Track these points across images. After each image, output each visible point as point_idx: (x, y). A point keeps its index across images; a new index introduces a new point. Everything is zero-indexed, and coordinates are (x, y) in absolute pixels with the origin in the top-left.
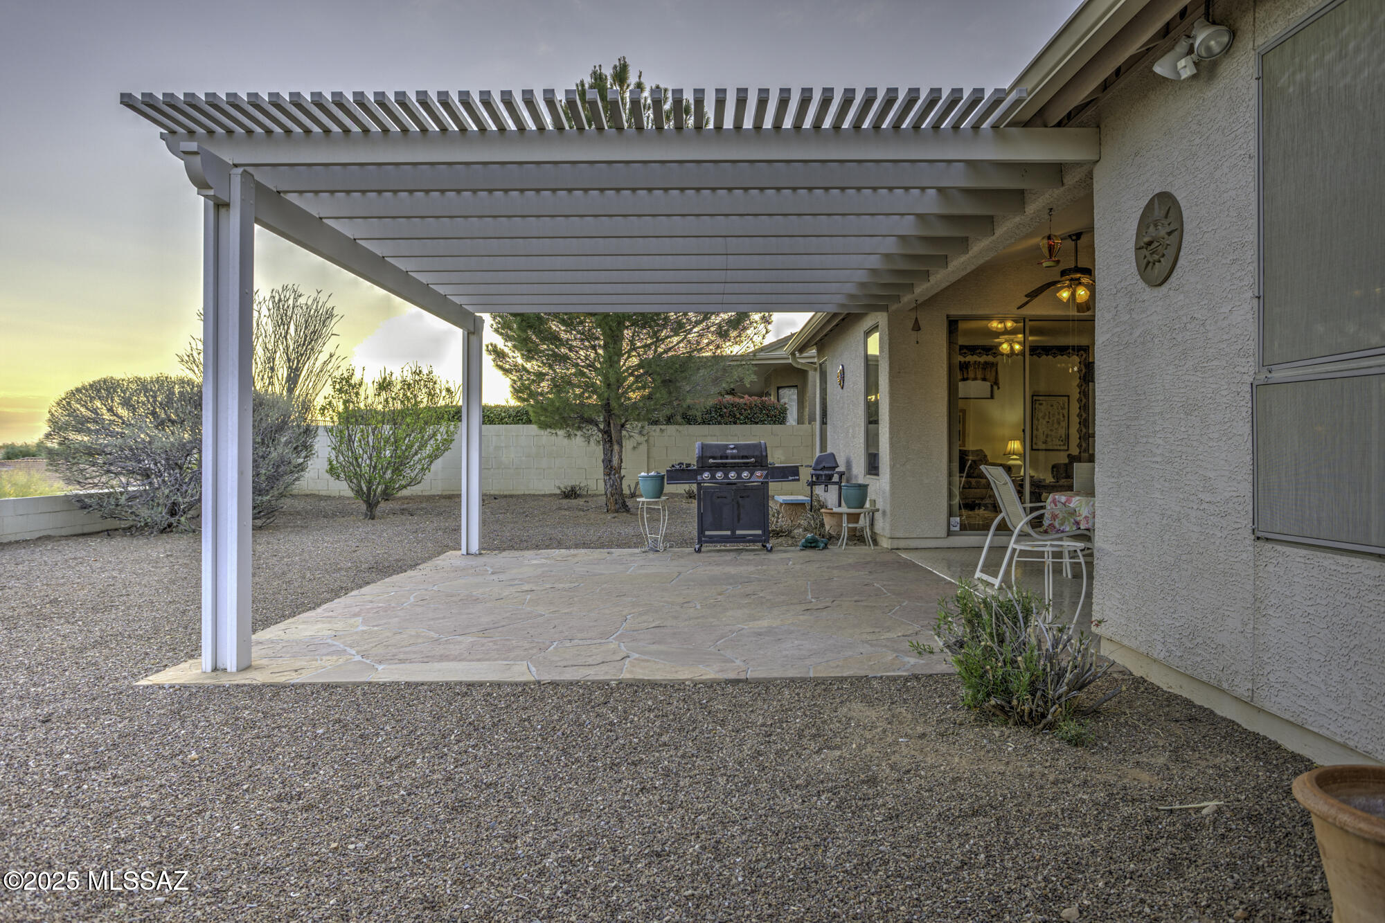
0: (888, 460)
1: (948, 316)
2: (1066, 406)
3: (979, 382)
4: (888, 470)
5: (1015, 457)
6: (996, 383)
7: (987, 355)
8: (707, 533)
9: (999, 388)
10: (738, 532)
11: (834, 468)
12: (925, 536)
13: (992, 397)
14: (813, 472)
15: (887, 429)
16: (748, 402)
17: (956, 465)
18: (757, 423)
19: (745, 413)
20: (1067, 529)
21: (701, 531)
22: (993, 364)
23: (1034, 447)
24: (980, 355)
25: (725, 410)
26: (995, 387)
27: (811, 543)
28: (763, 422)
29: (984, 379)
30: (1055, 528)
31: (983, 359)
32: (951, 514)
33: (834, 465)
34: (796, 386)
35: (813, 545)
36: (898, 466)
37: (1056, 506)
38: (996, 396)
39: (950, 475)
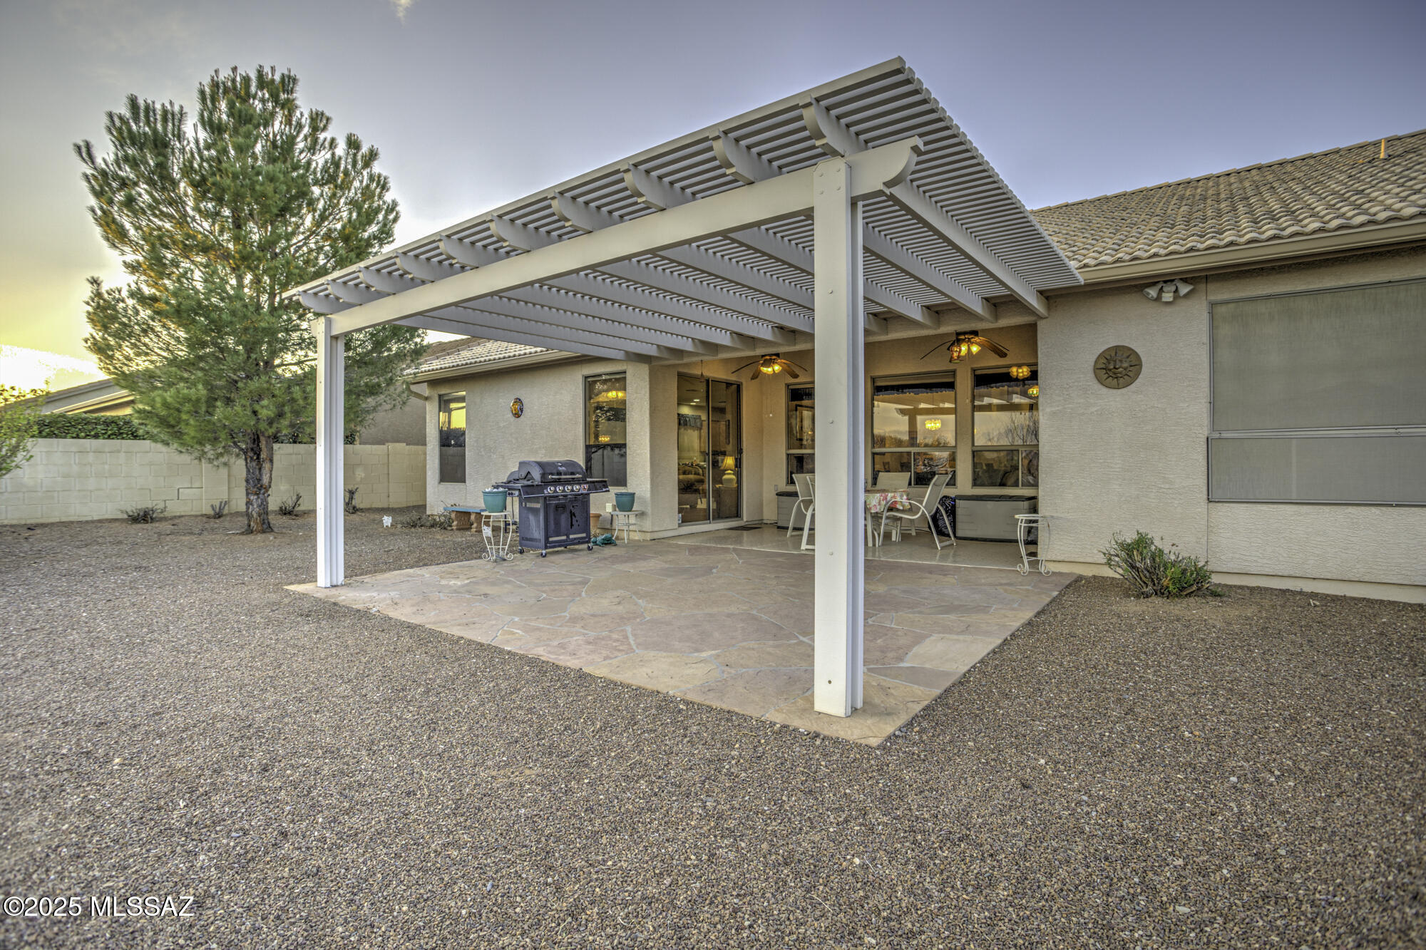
0: (648, 474)
1: (678, 372)
4: (648, 482)
5: (729, 472)
8: (551, 539)
10: (571, 537)
12: (668, 529)
15: (647, 451)
21: (547, 538)
36: (654, 478)
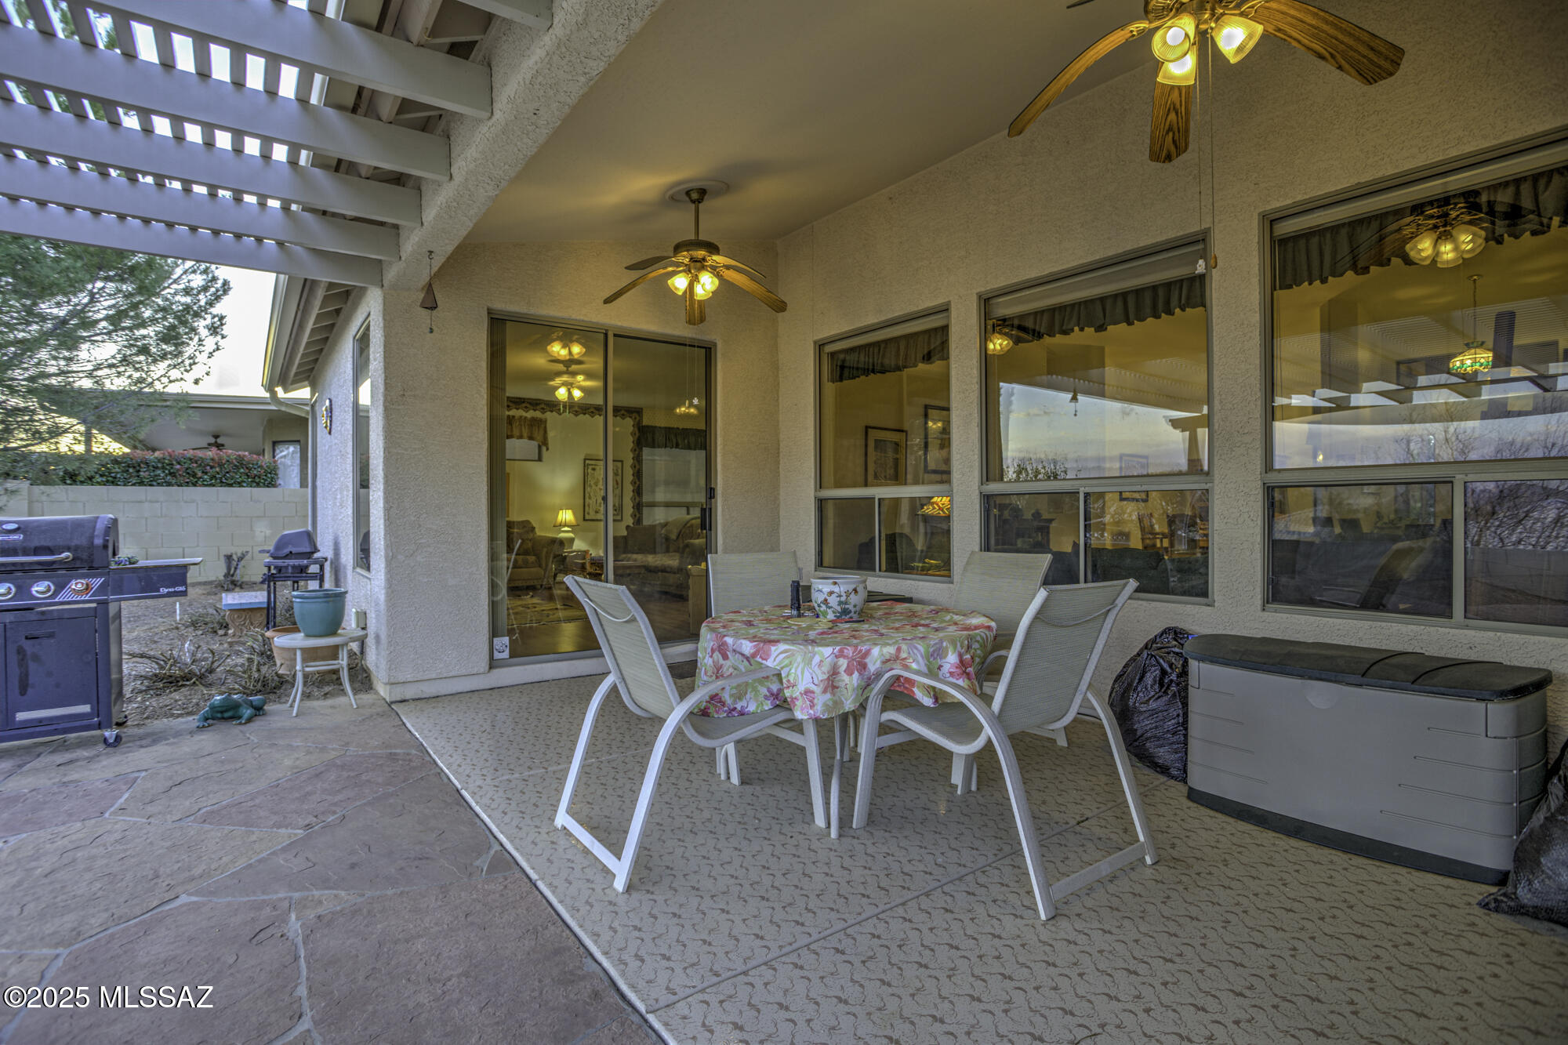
0: (382, 547)
1: (490, 312)
2: (620, 471)
3: (525, 441)
4: (383, 565)
5: (566, 529)
6: (544, 443)
7: (535, 410)
9: (547, 449)
11: (309, 555)
12: (451, 674)
13: (540, 459)
14: (269, 560)
15: (381, 494)
16: (216, 458)
17: (502, 544)
18: (231, 485)
19: (212, 472)
20: (752, 708)
22: (541, 420)
23: (587, 517)
24: (526, 409)
25: (178, 467)
26: (544, 448)
27: (222, 712)
28: (240, 484)
29: (531, 438)
30: (724, 704)
31: (530, 414)
32: (494, 632)
33: (308, 550)
34: (299, 441)
35: (226, 715)
36: (401, 557)
37: (725, 657)
38: (544, 459)
39: (493, 557)
